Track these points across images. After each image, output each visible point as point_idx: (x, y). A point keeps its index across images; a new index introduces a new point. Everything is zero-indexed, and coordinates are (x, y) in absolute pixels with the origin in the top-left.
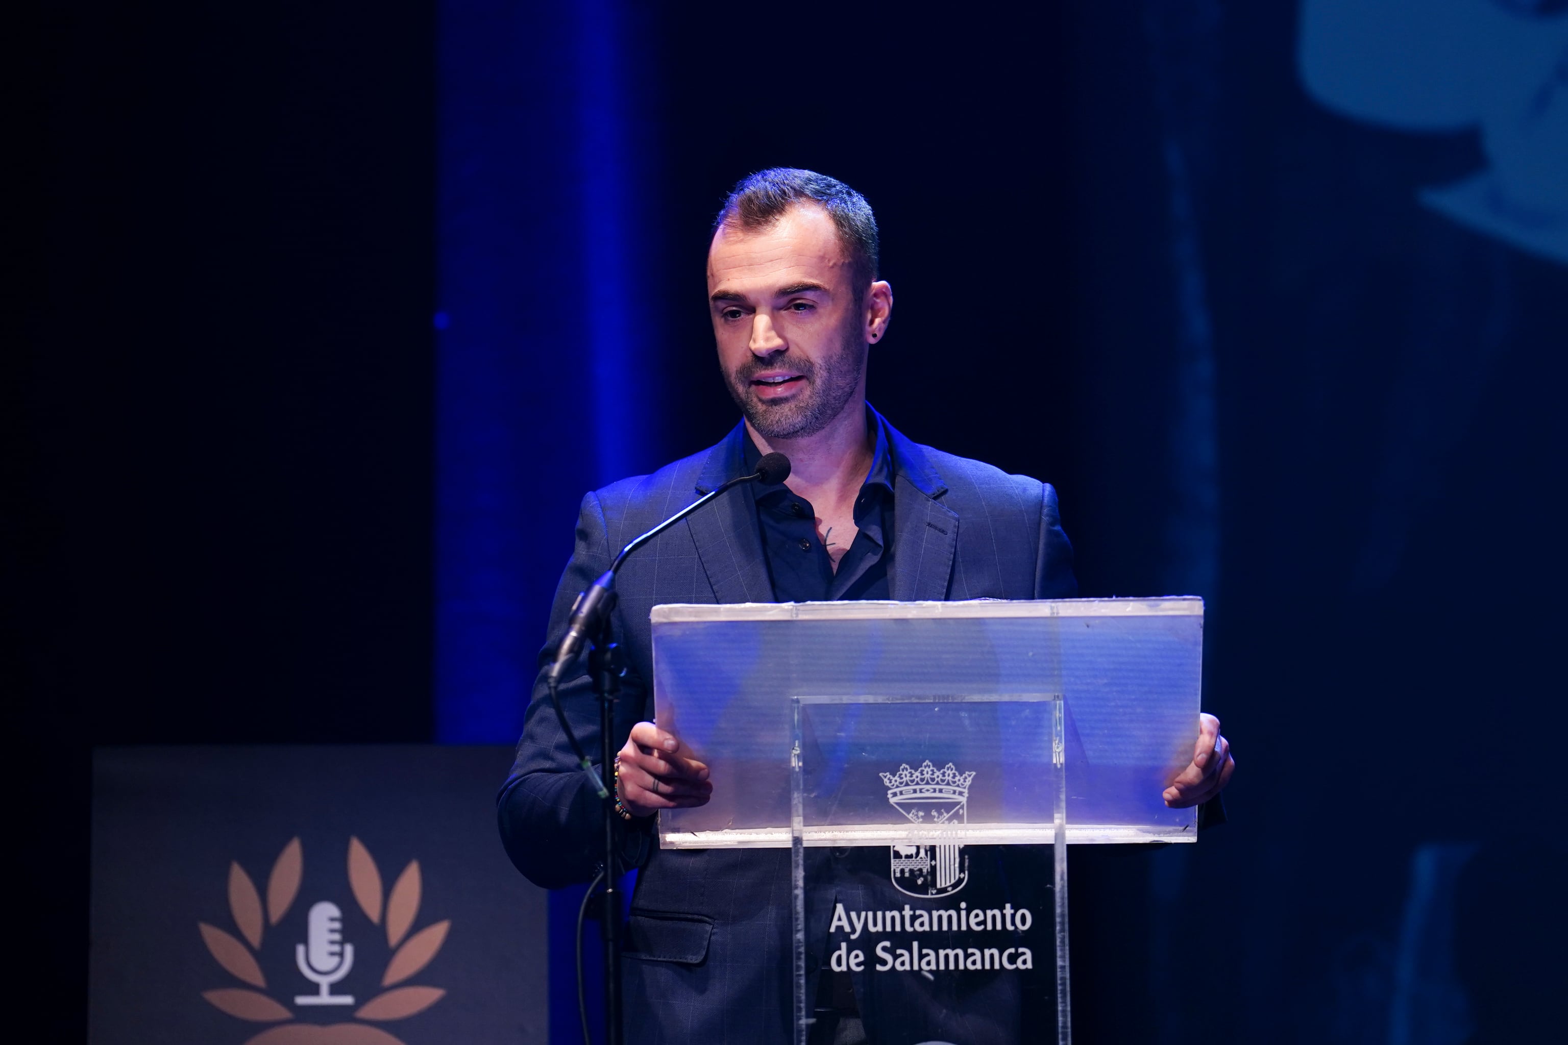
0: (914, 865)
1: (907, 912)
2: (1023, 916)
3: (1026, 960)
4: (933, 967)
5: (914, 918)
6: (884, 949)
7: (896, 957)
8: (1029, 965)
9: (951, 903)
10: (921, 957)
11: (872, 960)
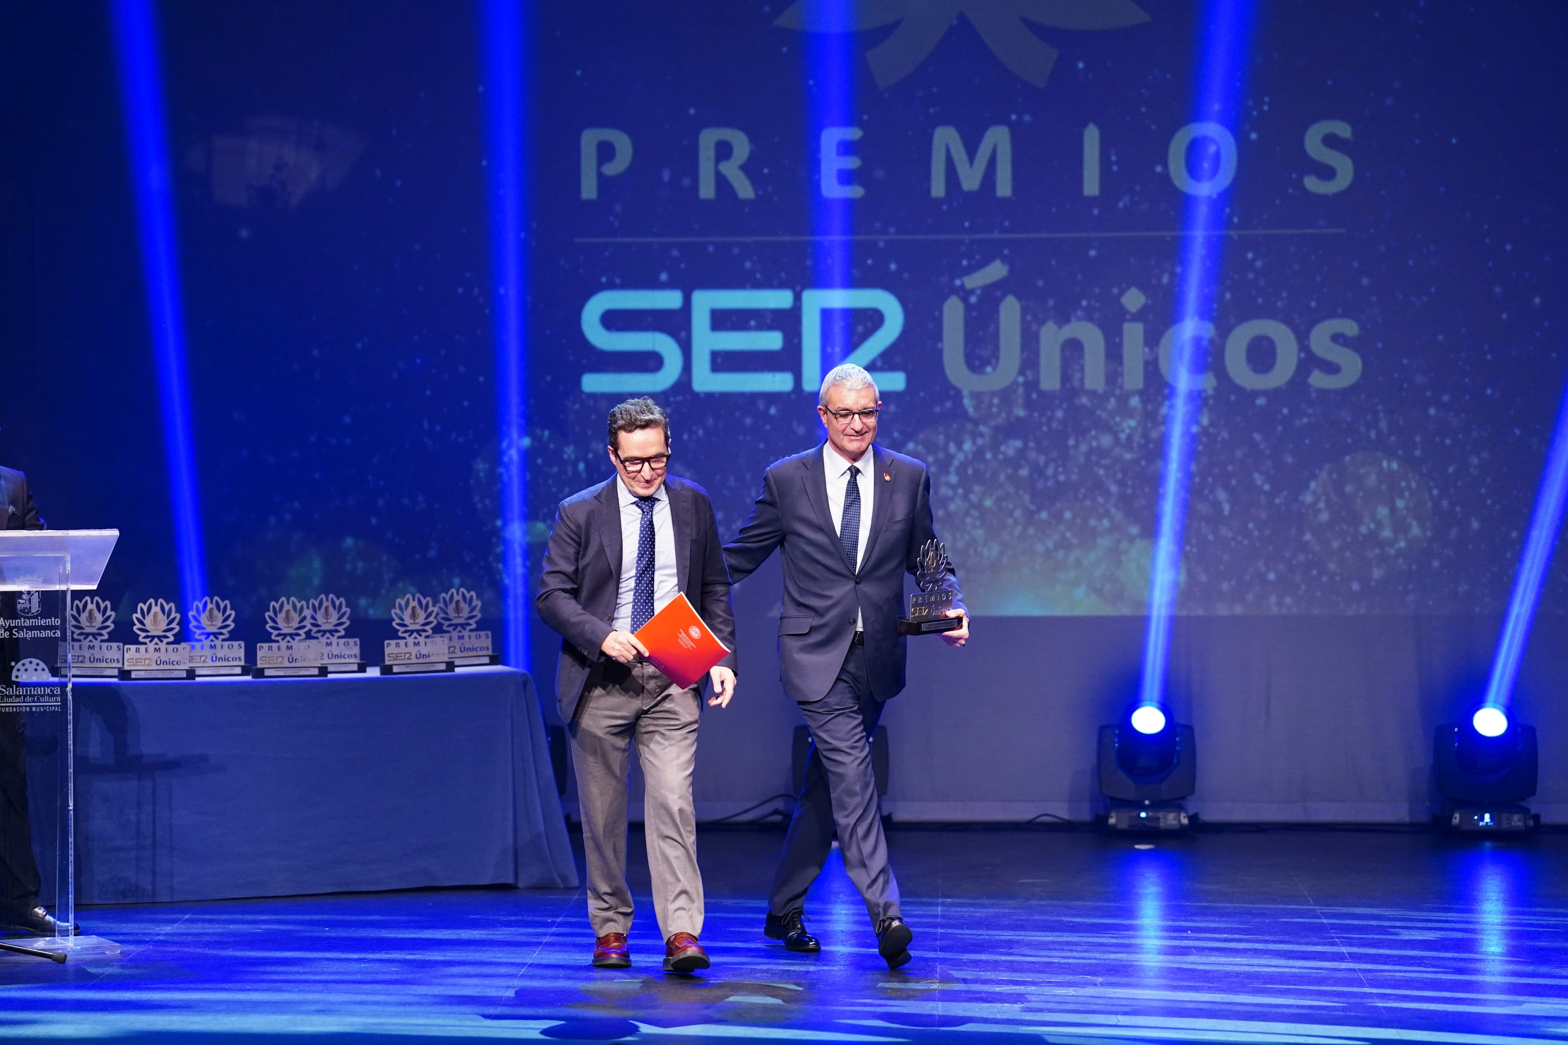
0: (24, 606)
1: (22, 620)
2: (58, 621)
3: (58, 634)
4: (30, 636)
5: (24, 622)
6: (15, 631)
7: (19, 633)
8: (59, 635)
9: (36, 617)
10: (27, 633)
11: (11, 634)
